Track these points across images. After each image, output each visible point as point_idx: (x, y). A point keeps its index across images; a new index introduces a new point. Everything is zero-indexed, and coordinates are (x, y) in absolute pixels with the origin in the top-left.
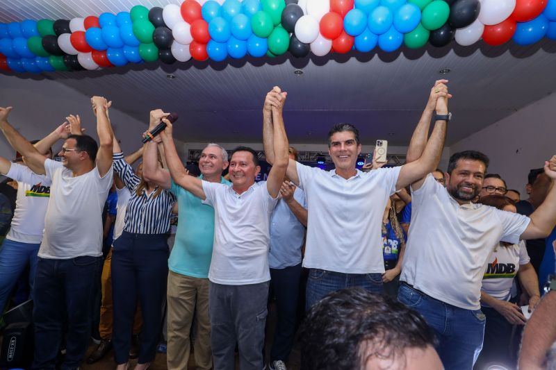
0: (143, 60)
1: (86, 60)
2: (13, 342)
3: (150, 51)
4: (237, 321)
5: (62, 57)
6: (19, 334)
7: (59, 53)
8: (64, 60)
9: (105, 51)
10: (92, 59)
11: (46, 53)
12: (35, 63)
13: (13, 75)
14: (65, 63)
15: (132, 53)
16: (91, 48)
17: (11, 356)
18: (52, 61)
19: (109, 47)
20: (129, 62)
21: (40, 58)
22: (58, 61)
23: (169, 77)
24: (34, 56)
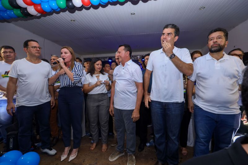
1: (31, 10)
2: (11, 140)
3: (62, 3)
4: (123, 116)
6: (14, 136)
7: (18, 7)
8: (20, 11)
9: (40, 4)
10: (34, 9)
11: (11, 8)
12: (7, 14)
14: (21, 12)
15: (54, 5)
16: (33, 2)
17: (11, 147)
18: (15, 12)
19: (42, 1)
20: (52, 9)
21: (9, 11)
22: (18, 12)
23: (71, 20)
24: (6, 10)
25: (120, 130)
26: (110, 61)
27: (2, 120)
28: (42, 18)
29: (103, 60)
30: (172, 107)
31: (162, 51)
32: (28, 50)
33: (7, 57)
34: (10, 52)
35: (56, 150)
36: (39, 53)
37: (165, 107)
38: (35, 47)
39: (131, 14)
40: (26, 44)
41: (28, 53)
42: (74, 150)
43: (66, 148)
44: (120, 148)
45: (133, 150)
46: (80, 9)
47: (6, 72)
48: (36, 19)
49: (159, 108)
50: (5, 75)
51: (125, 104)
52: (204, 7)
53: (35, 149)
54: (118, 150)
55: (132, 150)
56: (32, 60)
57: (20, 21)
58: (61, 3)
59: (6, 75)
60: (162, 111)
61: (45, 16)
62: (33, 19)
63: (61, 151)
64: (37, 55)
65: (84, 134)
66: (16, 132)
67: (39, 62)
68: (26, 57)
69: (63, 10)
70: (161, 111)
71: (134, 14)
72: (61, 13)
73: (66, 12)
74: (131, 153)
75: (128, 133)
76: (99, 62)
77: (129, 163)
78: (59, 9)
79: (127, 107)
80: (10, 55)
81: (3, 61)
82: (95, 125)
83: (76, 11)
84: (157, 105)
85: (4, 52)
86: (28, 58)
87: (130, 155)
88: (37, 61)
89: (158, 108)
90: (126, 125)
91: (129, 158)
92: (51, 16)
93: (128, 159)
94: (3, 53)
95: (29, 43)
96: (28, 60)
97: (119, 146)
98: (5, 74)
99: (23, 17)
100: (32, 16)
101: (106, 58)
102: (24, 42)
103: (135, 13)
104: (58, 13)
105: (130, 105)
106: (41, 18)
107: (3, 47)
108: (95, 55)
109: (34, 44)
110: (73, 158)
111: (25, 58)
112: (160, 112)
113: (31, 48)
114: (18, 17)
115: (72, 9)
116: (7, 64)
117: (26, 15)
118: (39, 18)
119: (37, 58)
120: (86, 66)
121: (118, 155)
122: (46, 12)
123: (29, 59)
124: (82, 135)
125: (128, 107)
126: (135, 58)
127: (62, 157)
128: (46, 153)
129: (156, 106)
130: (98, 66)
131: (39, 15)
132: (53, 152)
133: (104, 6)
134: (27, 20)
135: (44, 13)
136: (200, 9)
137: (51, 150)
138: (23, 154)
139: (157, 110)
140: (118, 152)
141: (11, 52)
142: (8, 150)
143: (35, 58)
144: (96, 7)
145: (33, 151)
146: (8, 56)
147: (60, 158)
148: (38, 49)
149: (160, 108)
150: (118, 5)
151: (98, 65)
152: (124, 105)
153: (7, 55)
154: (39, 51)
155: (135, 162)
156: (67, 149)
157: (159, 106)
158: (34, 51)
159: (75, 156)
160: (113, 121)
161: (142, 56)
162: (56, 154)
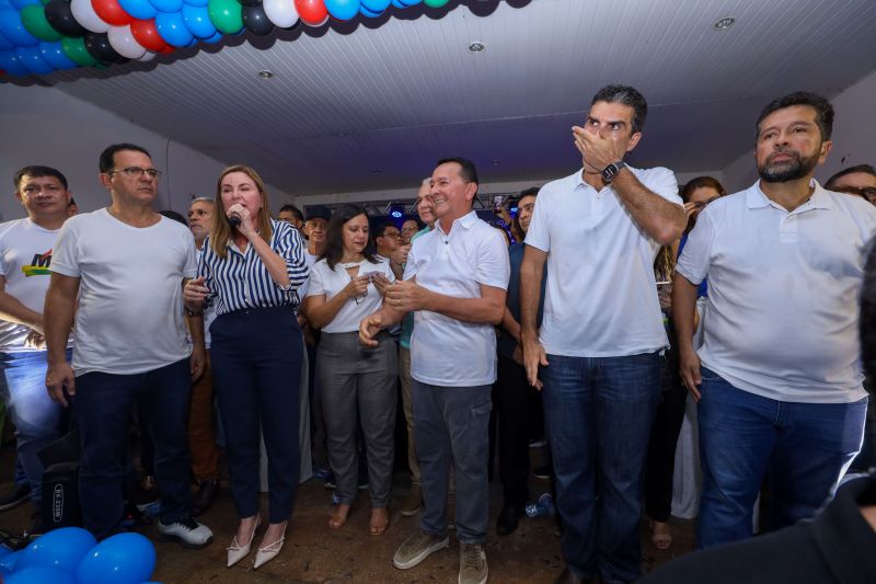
0: (218, 31)
1: (124, 40)
2: (58, 492)
3: (229, 14)
5: (82, 40)
6: (66, 479)
7: (77, 31)
8: (86, 46)
9: (152, 21)
10: (132, 38)
11: (55, 34)
12: (41, 55)
13: (8, 82)
14: (89, 50)
15: (200, 21)
16: (128, 14)
17: (58, 514)
18: (67, 48)
19: (159, 10)
20: (195, 37)
21: (45, 44)
22: (76, 49)
23: (261, 74)
24: (37, 40)
25: (434, 459)
26: (397, 214)
27: (25, 423)
28: (161, 68)
29: (372, 212)
30: (619, 376)
31: (581, 181)
32: (113, 180)
33: (40, 204)
34: (48, 187)
35: (211, 528)
36: (151, 190)
37: (592, 376)
38: (136, 170)
39: (471, 48)
40: (107, 161)
41: (113, 191)
42: (274, 528)
43: (243, 520)
44: (432, 521)
45: (478, 528)
46: (291, 33)
47: (37, 256)
48: (137, 69)
49: (573, 381)
50: (34, 268)
51: (450, 365)
52: (733, 20)
53: (141, 525)
54: (425, 529)
55: (474, 528)
56: (130, 215)
57: (83, 80)
58: (226, 13)
59: (37, 267)
60: (581, 392)
61: (170, 62)
62: (128, 72)
63: (225, 532)
64: (143, 196)
65: (306, 473)
66: (72, 465)
67: (151, 222)
68: (108, 204)
69: (233, 39)
70: (579, 390)
71: (482, 47)
72: (226, 50)
73: (242, 46)
74: (471, 542)
75: (463, 468)
76: (359, 221)
77: (465, 577)
78: (218, 36)
79: (458, 376)
80: (49, 197)
81: (28, 220)
82: (345, 443)
83: (278, 40)
84: (565, 371)
85: (30, 188)
86: (115, 206)
87: (468, 548)
88: (144, 218)
89: (568, 381)
90: (453, 443)
91: (463, 559)
92: (190, 60)
93: (463, 562)
94: (25, 190)
95: (117, 156)
96: (114, 214)
97: (429, 516)
98: (34, 264)
99: (94, 66)
100: (126, 60)
101: (383, 203)
102: (100, 154)
103: (483, 43)
104: (214, 48)
105: (470, 372)
106: (155, 67)
107: (26, 170)
108: (342, 195)
109: (135, 158)
110: (270, 555)
111: (104, 209)
112: (574, 396)
113: (123, 174)
114: (79, 66)
115: (263, 34)
116: (40, 228)
117: (106, 59)
118: (148, 66)
119: (145, 208)
120: (311, 232)
121: (425, 546)
122: (173, 47)
123: (117, 210)
124: (298, 476)
125: (461, 378)
126: (486, 203)
127: (231, 553)
128: (177, 539)
129: (562, 375)
130: (357, 233)
131: (149, 56)
132: (199, 535)
133: (375, 21)
134: (108, 77)
135: (166, 52)
136: (717, 25)
137: (193, 526)
138: (99, 540)
139: (564, 387)
140: (426, 538)
141: (52, 189)
142: (46, 525)
143: (139, 209)
144: (345, 27)
145: (130, 529)
146: (44, 201)
147: (225, 554)
148: (147, 176)
149: (578, 381)
150: (424, 17)
151: (356, 230)
152: (448, 371)
153: (40, 198)
154: (150, 182)
155: (486, 570)
156: (248, 525)
157: (573, 372)
158: (132, 182)
159: (277, 550)
160: (409, 429)
161: (511, 197)
162: (210, 540)
